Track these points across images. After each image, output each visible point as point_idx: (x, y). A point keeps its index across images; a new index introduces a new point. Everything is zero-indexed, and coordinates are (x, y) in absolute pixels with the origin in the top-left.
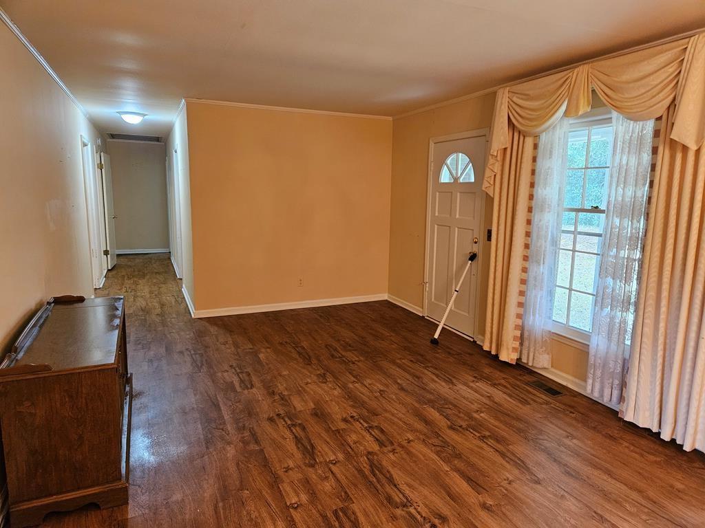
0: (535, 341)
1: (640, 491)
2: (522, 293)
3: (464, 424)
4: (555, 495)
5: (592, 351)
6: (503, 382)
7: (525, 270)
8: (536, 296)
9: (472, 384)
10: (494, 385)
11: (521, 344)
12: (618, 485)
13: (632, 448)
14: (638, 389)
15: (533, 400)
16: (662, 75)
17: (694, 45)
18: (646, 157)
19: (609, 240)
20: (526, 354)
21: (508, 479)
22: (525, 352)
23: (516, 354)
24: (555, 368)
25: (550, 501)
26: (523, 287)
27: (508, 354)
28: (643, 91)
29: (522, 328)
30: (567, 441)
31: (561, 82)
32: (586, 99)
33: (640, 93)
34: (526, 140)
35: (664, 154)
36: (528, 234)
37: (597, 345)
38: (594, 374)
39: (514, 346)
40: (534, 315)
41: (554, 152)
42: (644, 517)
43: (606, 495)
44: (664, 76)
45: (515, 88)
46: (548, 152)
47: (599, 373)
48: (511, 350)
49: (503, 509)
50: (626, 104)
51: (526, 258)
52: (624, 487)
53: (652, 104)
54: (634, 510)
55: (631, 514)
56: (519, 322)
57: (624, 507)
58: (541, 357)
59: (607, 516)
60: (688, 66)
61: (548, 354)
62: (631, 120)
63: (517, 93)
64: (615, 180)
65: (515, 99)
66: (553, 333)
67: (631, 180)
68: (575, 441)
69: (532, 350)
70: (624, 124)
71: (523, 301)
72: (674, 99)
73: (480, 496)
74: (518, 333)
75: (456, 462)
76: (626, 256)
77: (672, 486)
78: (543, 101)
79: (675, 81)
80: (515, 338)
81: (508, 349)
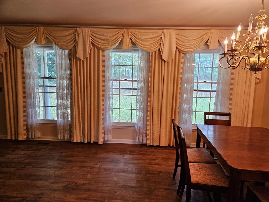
0: (34, 128)
1: (88, 157)
2: (25, 111)
3: (23, 166)
4: (70, 168)
5: (58, 125)
6: (25, 147)
7: (25, 102)
8: (32, 111)
9: (13, 153)
10: (22, 150)
11: (28, 131)
12: (82, 158)
13: (79, 148)
14: (76, 131)
15: (42, 149)
16: (70, 37)
17: (78, 30)
18: (68, 61)
19: (59, 88)
20: (31, 135)
21: (53, 172)
22: (30, 134)
23: (26, 136)
24: (43, 136)
25: (69, 170)
26: (25, 109)
27: (22, 137)
28: (65, 41)
29: (27, 125)
30: (62, 155)
31: (31, 30)
32: (44, 39)
33: (63, 41)
34: (17, 50)
35: (74, 61)
36: (24, 88)
37: (60, 122)
38: (60, 132)
39: (24, 133)
40: (32, 118)
41: (31, 56)
42: (93, 161)
43: (81, 162)
44: (71, 37)
45: (7, 27)
46: (28, 56)
47: (62, 131)
48: (23, 135)
49: (58, 180)
50: (59, 43)
51: (24, 97)
52: (84, 158)
53: (68, 45)
54: (89, 161)
55: (90, 162)
56: (25, 123)
57: (87, 162)
58: (37, 133)
59: (85, 166)
60: (78, 36)
61: (40, 132)
62: (60, 48)
63: (9, 30)
64: (58, 68)
65: (8, 32)
66: (41, 123)
67: (64, 68)
68: (64, 153)
69: (33, 132)
70: (58, 50)
71: (26, 114)
72: (75, 45)
73: (48, 181)
74: (25, 128)
75: (31, 178)
76: (66, 92)
77: (93, 152)
78: (24, 36)
79: (74, 40)
80: (24, 130)
81: (22, 135)
